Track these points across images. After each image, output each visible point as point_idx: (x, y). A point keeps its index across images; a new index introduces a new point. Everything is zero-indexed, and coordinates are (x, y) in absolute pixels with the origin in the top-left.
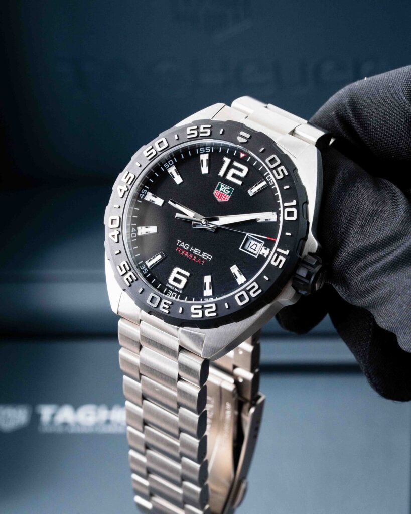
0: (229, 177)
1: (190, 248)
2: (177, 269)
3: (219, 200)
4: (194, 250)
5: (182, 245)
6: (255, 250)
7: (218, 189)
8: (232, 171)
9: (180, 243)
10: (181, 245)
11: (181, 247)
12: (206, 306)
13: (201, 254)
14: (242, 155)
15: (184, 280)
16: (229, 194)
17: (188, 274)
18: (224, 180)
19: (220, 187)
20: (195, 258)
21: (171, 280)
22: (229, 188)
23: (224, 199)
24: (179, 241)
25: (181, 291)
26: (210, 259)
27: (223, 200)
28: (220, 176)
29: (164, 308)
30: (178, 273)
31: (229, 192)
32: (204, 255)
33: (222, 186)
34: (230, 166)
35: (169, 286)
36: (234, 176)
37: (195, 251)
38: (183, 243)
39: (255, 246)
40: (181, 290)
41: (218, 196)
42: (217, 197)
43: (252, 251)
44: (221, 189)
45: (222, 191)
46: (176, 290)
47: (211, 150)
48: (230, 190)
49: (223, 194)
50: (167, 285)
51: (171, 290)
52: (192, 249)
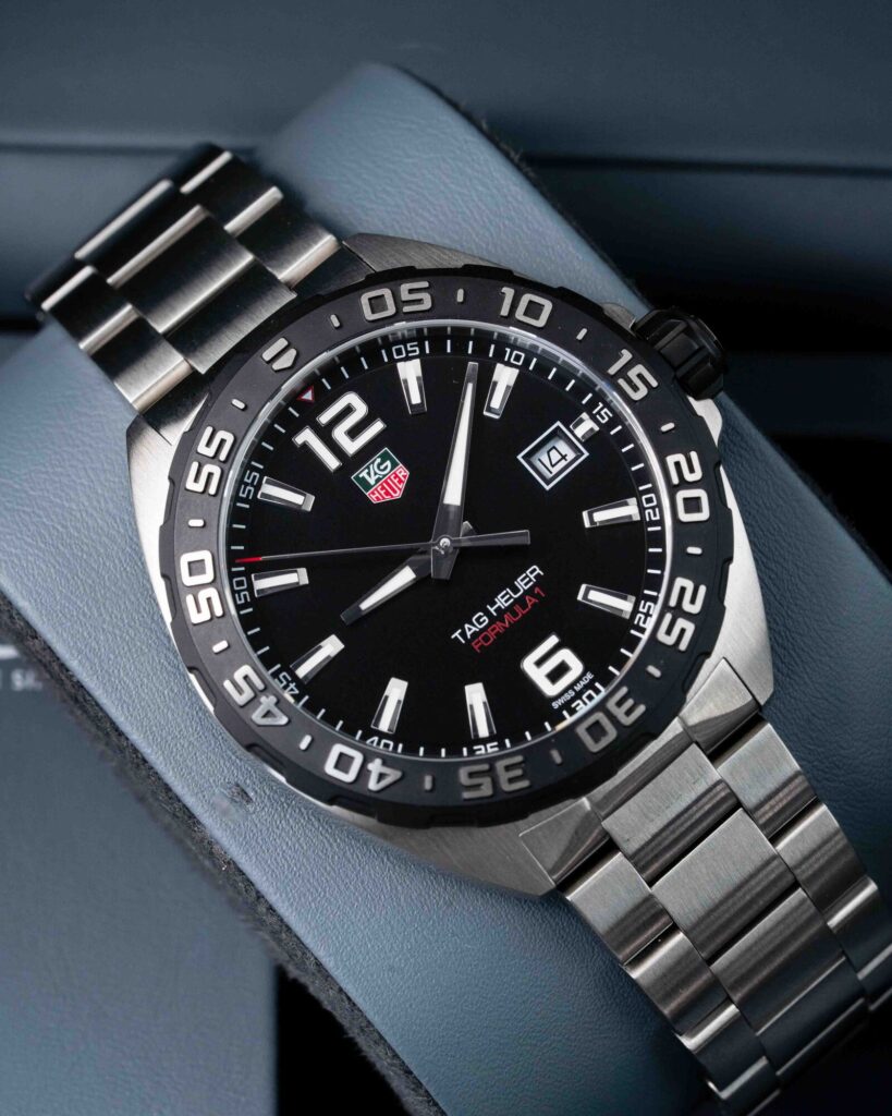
0: (351, 447)
1: (488, 613)
2: (528, 665)
3: (398, 495)
4: (499, 604)
5: (470, 630)
6: (564, 457)
7: (368, 486)
8: (339, 434)
9: (463, 634)
10: (469, 634)
11: (475, 635)
12: (673, 603)
13: (516, 590)
14: (308, 396)
15: (566, 655)
16: (394, 465)
17: (553, 640)
18: (352, 463)
19: (363, 481)
20: (517, 608)
21: (550, 689)
22: (379, 460)
23: (400, 481)
24: (457, 634)
25: (589, 676)
26: (538, 571)
27: (402, 486)
28: (339, 469)
29: (628, 713)
30: (539, 663)
31: (388, 463)
32: (522, 584)
33: (364, 474)
34: (325, 434)
35: (561, 701)
36: (353, 433)
37: (502, 601)
38: (467, 626)
39: (553, 453)
40: (584, 674)
41: (387, 493)
42: (388, 498)
43: (563, 463)
44: (372, 481)
45: (377, 481)
46: (578, 688)
47: (257, 470)
48: (385, 457)
49: (384, 480)
50: (556, 705)
51: (573, 700)
52: (492, 610)
